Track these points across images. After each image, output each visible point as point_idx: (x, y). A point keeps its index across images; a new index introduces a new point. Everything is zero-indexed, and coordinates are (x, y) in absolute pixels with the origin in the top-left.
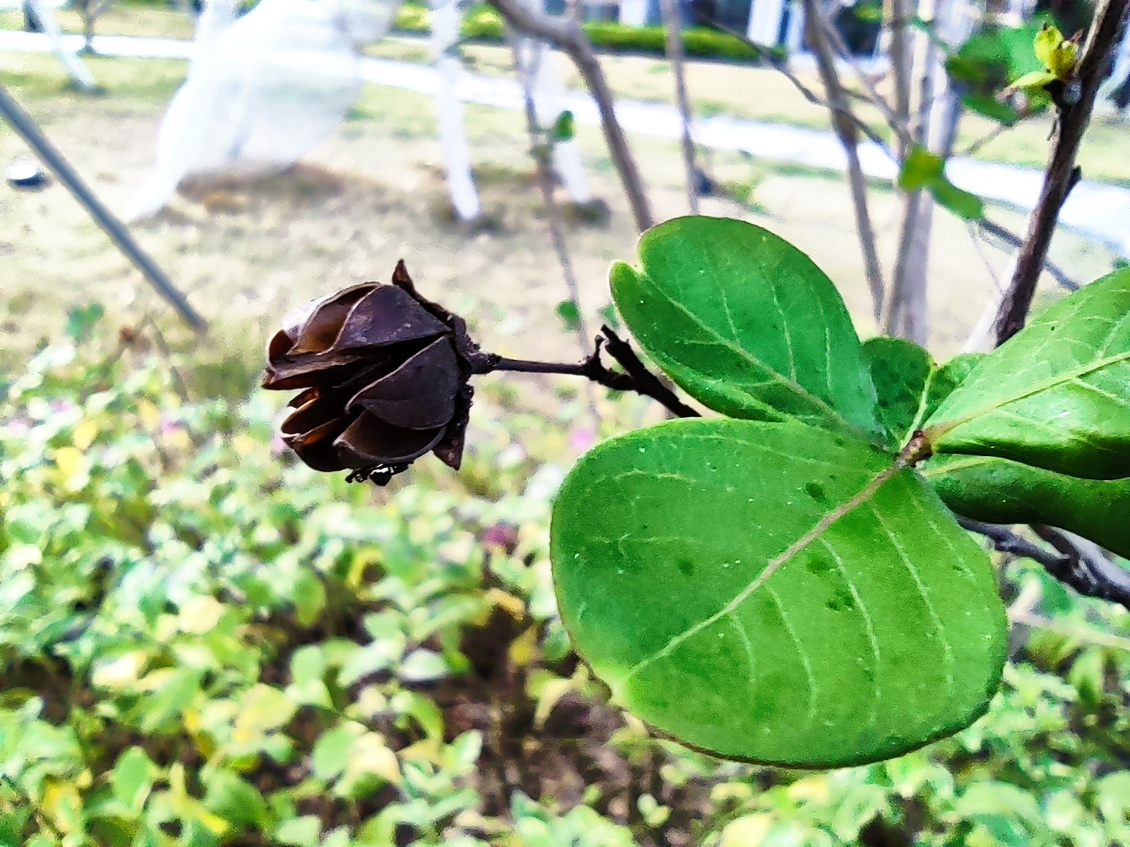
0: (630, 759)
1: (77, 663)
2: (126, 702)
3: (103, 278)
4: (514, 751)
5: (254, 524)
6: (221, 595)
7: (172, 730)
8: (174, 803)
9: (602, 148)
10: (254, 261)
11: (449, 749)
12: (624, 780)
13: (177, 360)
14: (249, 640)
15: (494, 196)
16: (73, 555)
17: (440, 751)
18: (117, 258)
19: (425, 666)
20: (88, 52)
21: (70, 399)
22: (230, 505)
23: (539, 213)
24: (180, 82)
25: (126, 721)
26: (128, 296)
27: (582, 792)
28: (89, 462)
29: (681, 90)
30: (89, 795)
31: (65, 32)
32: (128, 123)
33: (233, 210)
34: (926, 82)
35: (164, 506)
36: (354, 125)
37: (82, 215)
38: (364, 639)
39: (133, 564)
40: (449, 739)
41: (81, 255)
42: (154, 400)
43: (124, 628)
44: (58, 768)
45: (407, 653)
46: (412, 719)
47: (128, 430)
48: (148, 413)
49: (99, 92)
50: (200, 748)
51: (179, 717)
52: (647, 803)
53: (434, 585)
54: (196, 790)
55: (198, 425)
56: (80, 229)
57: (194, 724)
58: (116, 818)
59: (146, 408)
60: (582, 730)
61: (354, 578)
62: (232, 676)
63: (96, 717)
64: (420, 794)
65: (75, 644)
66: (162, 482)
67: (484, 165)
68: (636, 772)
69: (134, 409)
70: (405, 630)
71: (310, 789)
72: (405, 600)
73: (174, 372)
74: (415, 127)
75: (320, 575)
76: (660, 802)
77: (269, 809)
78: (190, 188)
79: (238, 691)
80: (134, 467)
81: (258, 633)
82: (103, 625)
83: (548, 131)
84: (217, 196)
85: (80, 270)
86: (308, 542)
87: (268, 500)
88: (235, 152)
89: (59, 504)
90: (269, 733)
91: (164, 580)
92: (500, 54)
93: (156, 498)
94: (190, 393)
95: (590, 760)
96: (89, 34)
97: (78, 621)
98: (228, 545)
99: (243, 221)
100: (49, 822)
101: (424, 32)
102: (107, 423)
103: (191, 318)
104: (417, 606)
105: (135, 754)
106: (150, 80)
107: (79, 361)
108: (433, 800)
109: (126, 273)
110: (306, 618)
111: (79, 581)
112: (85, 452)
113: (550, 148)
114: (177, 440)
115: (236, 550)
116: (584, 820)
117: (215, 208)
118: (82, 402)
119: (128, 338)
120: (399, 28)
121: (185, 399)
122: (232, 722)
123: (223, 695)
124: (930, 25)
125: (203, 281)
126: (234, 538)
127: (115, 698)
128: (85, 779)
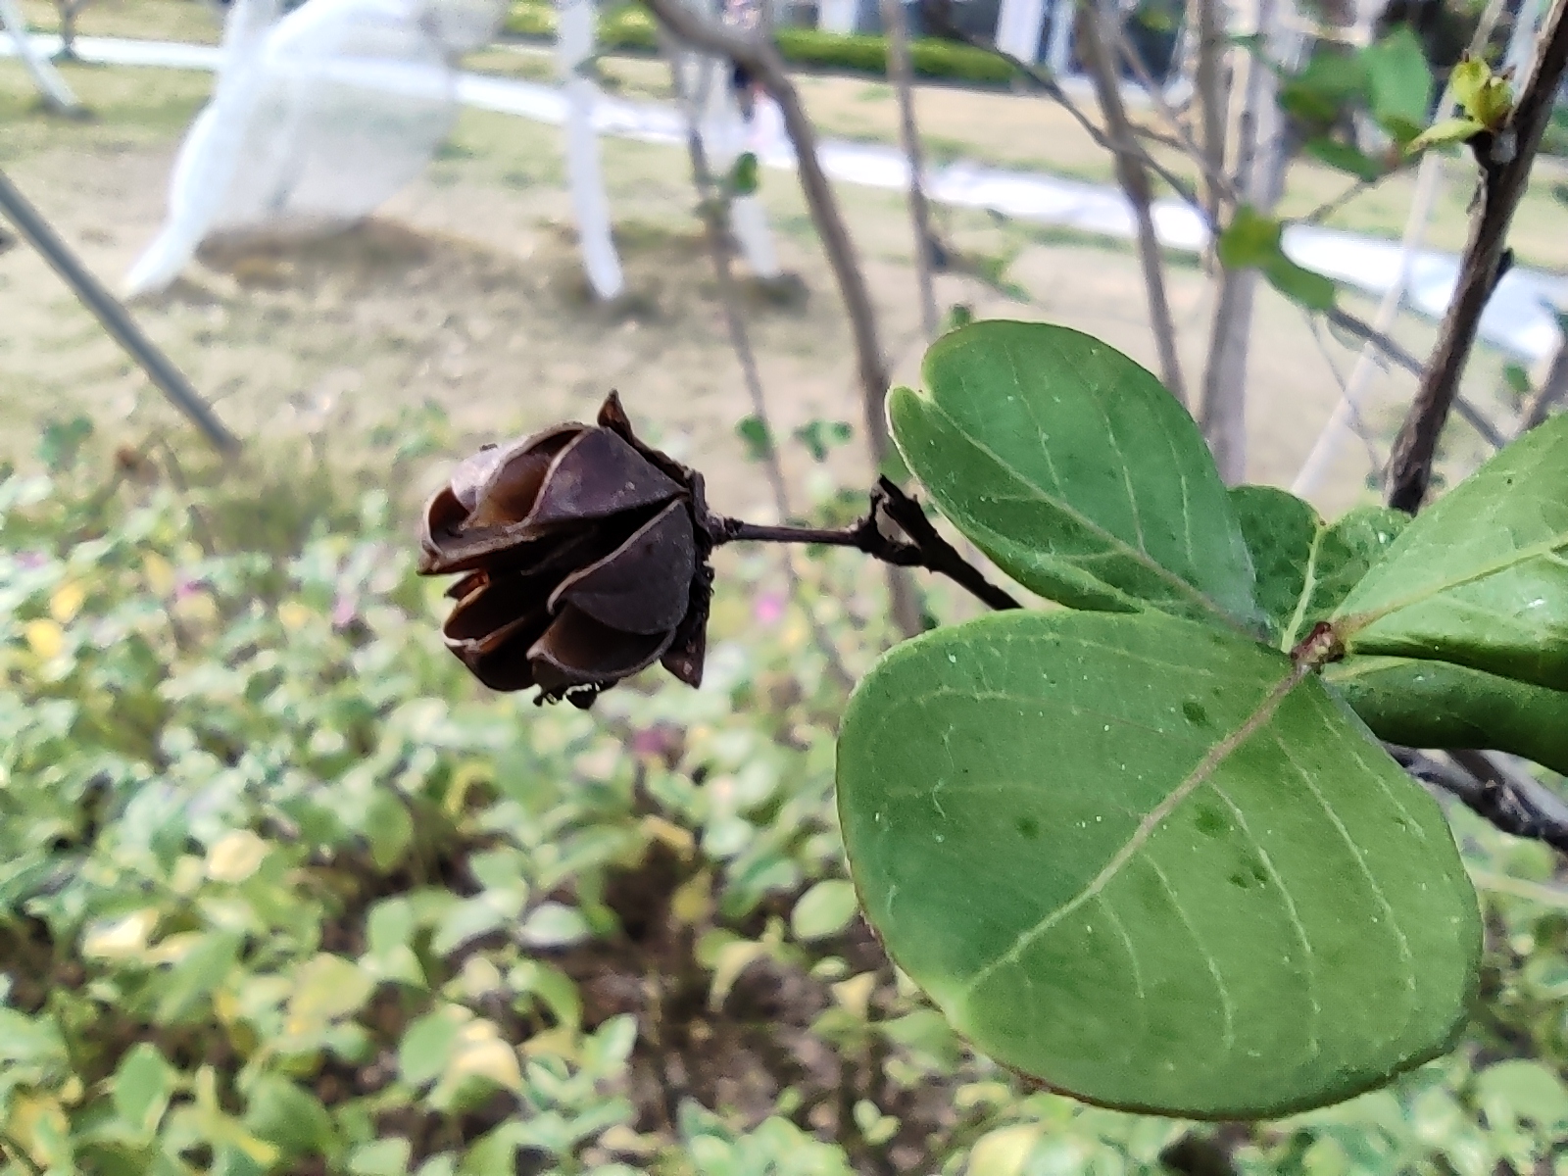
0: (840, 1051)
1: (59, 925)
2: (131, 980)
3: (92, 377)
4: (679, 1041)
5: (309, 729)
6: (264, 828)
7: (197, 1019)
8: (200, 1122)
9: (797, 203)
10: (305, 355)
11: (590, 1041)
12: (831, 1079)
13: (198, 496)
14: (303, 891)
15: (645, 267)
16: (53, 774)
17: (578, 1045)
18: (109, 350)
19: (554, 926)
20: (67, 58)
21: (45, 550)
22: (277, 702)
23: (708, 292)
24: (202, 103)
25: (132, 1008)
26: (126, 404)
27: (774, 1096)
28: (74, 640)
29: (909, 125)
30: (78, 1113)
31: (34, 30)
32: (126, 160)
33: (276, 284)
34: (1248, 120)
35: (183, 702)
36: (444, 166)
37: (58, 287)
38: (469, 889)
39: (140, 786)
40: (589, 1027)
41: (59, 346)
42: (166, 552)
43: (127, 874)
44: (33, 1075)
45: (531, 906)
46: (535, 999)
47: (129, 594)
48: (156, 570)
49: (83, 115)
50: (237, 1044)
51: (206, 1000)
52: (865, 1112)
53: (568, 811)
54: (232, 1102)
55: (227, 586)
56: (55, 308)
57: (228, 1010)
58: (118, 1144)
59: (154, 566)
60: (772, 1011)
61: (453, 803)
62: (283, 943)
63: (88, 1001)
64: (549, 1105)
65: (55, 898)
66: (177, 667)
67: (631, 224)
68: (849, 1069)
69: (137, 565)
70: (529, 877)
71: (394, 1098)
72: (527, 834)
73: (193, 510)
74: (534, 169)
75: (405, 799)
76: (884, 1111)
77: (337, 1128)
78: (214, 251)
79: (292, 964)
80: (138, 645)
81: (316, 880)
82: (96, 872)
83: (721, 182)
84: (254, 264)
85: (56, 367)
86: (387, 752)
87: (329, 695)
88: (278, 201)
89: (31, 700)
90: (335, 1021)
91: (184, 809)
92: (650, 71)
93: (171, 690)
94: (216, 542)
95: (784, 1051)
96: (68, 34)
97: (62, 867)
98: (275, 758)
99: (290, 299)
100: (21, 1152)
101: (546, 38)
102: (97, 584)
103: (215, 436)
104: (544, 841)
105: (145, 1054)
106: (157, 99)
107: (57, 497)
108: (569, 1113)
109: (123, 371)
110: (384, 860)
111: (63, 811)
112: (67, 627)
113: (725, 204)
114: (198, 608)
115: (286, 764)
116: (778, 1137)
117: (249, 281)
118: (63, 554)
119: (130, 464)
120: (511, 31)
121: (208, 551)
122: (282, 1006)
123: (268, 969)
124: (1255, 41)
125: (234, 384)
126: (282, 747)
127: (115, 974)
128: (73, 1089)
